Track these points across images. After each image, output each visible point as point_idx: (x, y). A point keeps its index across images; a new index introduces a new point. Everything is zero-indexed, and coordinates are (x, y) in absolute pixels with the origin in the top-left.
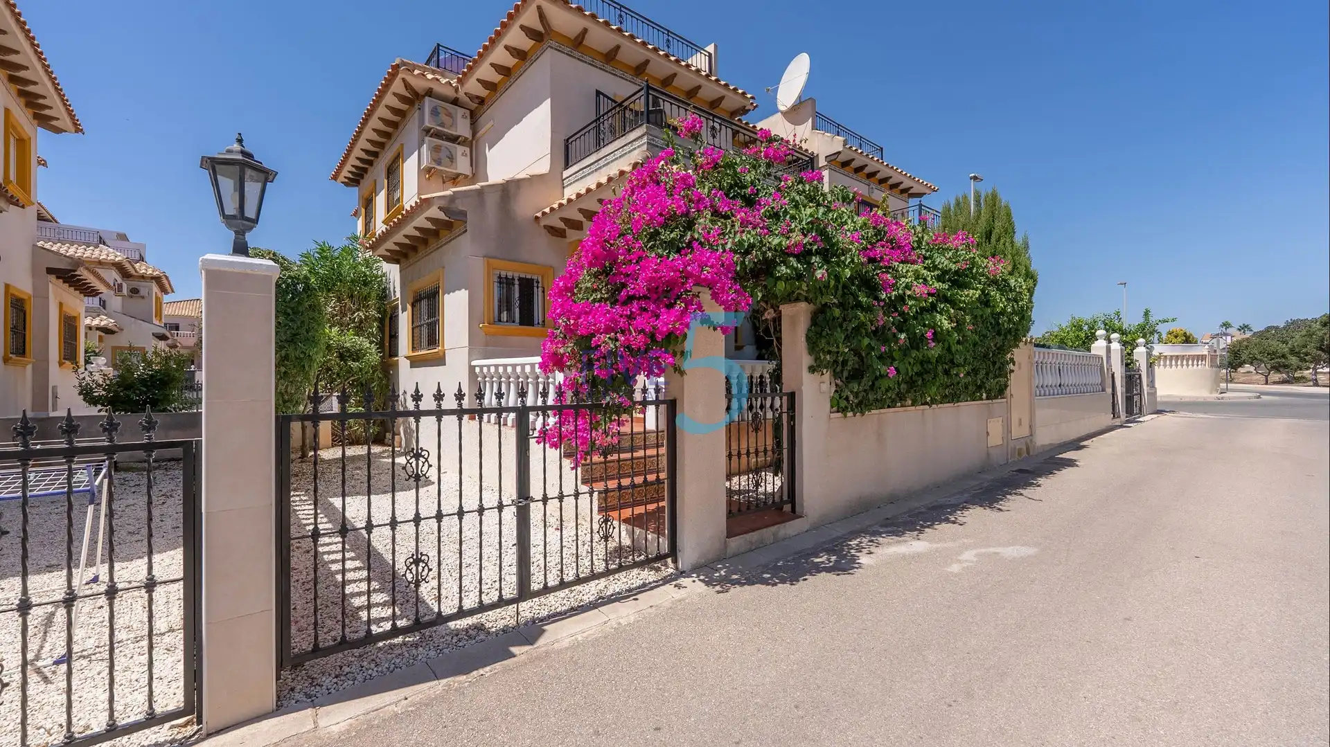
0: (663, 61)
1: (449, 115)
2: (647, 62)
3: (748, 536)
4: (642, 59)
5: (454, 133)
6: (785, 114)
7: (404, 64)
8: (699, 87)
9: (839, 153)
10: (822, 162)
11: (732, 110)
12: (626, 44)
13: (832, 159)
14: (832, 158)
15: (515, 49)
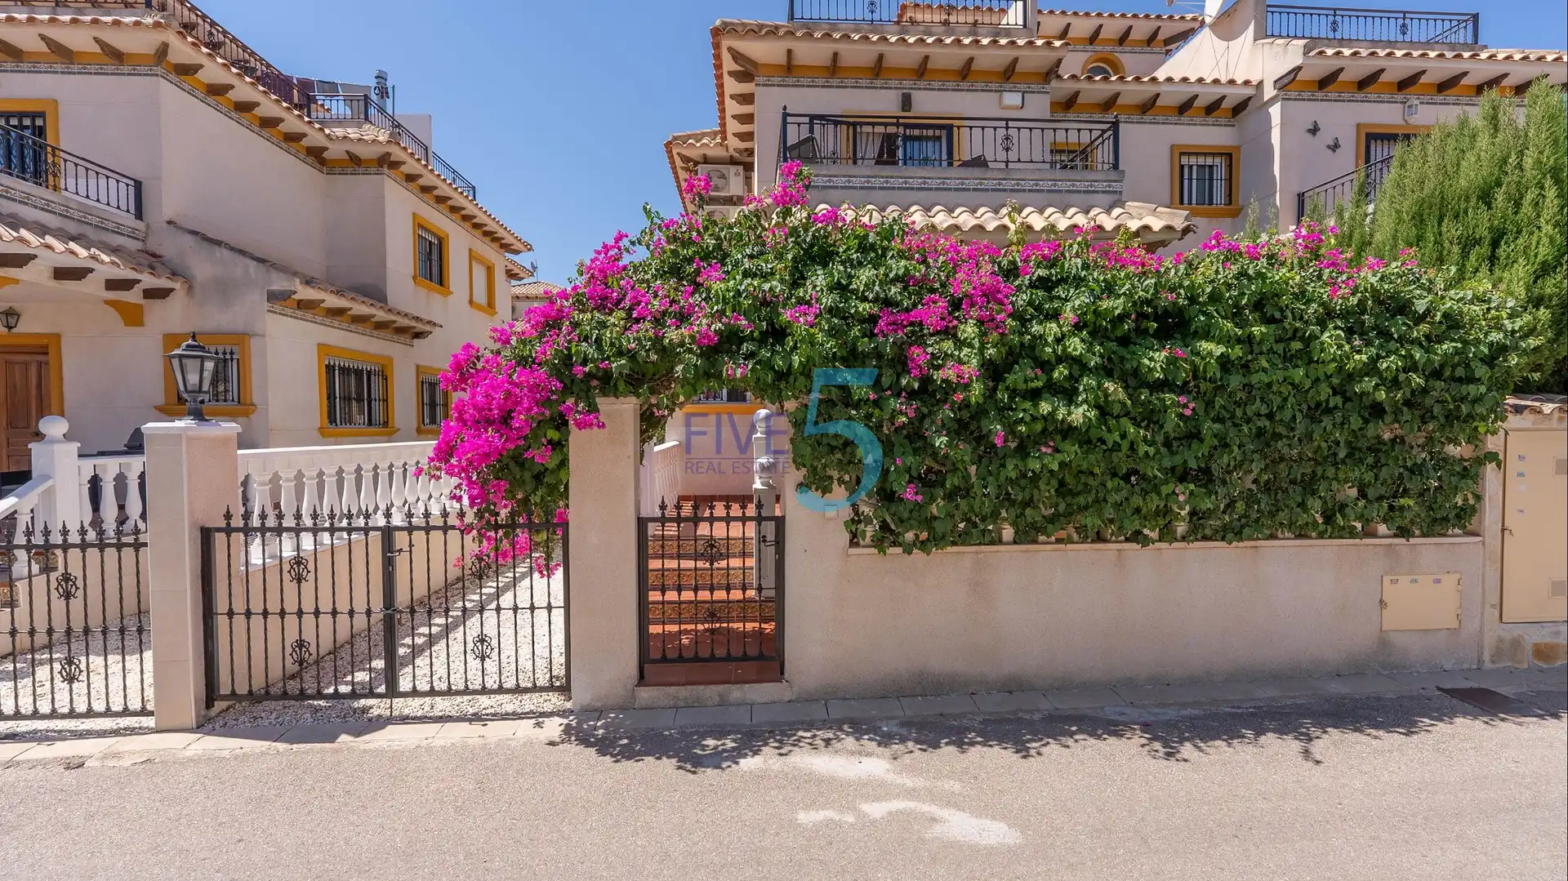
0: (902, 49)
1: (723, 177)
2: (881, 57)
3: (672, 690)
4: (874, 57)
5: (727, 194)
6: (1213, 26)
7: (675, 138)
8: (971, 60)
9: (1299, 69)
10: (1269, 92)
11: (1045, 71)
12: (842, 48)
13: (1289, 83)
14: (1286, 81)
15: (740, 95)
